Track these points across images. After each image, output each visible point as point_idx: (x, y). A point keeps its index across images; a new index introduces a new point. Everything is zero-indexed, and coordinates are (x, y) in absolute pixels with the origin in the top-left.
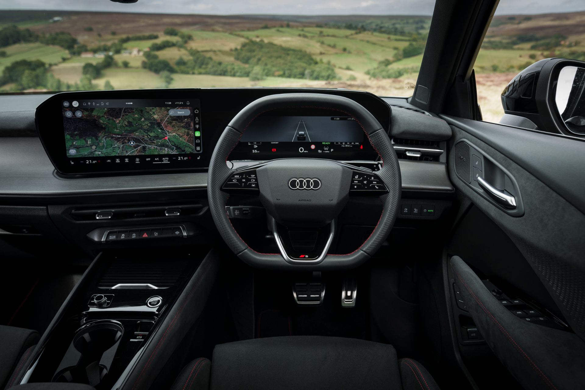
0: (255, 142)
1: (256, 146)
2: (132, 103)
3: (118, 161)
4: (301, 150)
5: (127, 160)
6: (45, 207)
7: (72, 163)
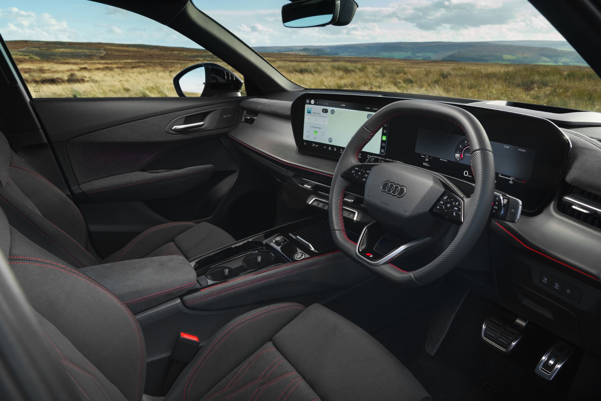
0: (427, 155)
1: (427, 160)
2: (344, 105)
3: (330, 149)
4: (466, 173)
5: (335, 149)
6: (286, 170)
7: (305, 144)
